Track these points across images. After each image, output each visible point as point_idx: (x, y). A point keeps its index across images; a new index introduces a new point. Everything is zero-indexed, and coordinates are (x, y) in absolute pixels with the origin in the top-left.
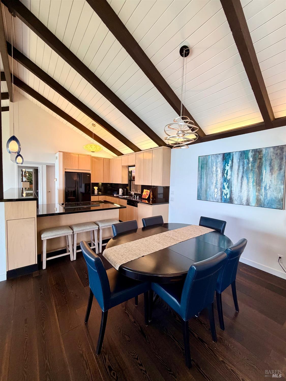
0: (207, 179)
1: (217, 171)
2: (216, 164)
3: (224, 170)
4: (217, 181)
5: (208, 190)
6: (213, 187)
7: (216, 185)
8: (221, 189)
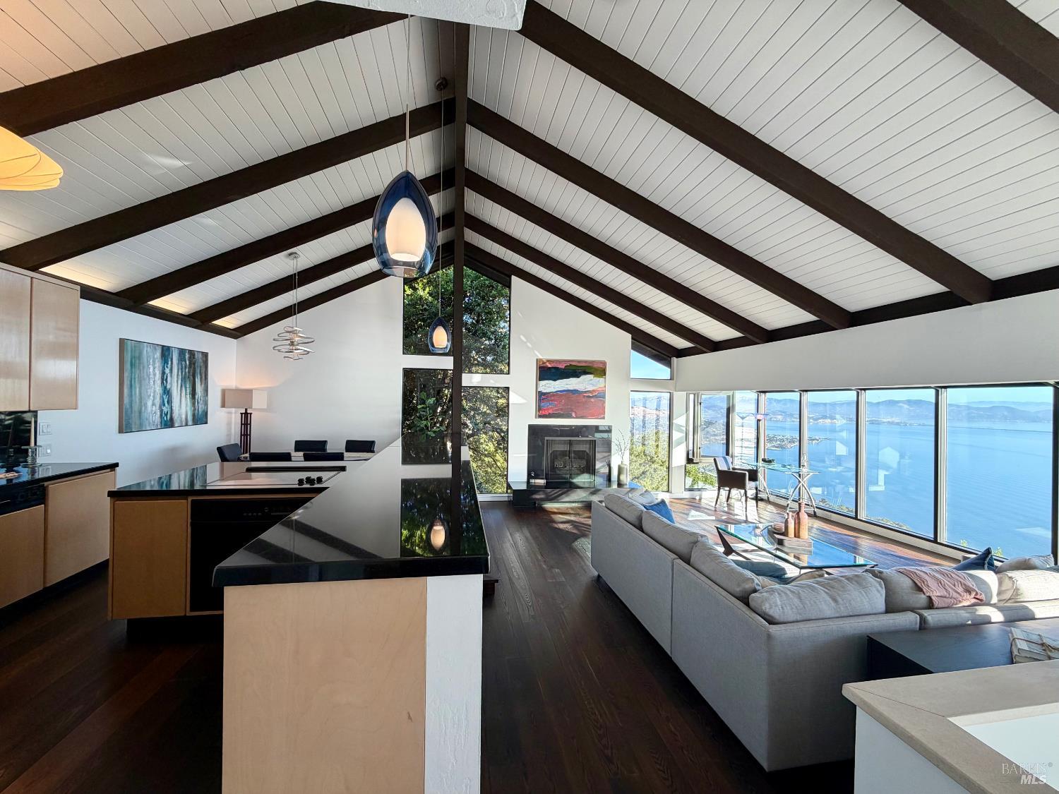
0: (140, 388)
1: (155, 375)
2: (154, 362)
3: (163, 373)
4: (155, 392)
5: (143, 408)
6: (150, 403)
7: (154, 400)
8: (160, 407)
